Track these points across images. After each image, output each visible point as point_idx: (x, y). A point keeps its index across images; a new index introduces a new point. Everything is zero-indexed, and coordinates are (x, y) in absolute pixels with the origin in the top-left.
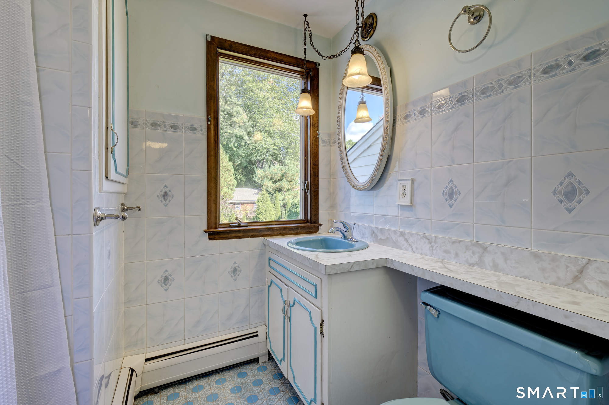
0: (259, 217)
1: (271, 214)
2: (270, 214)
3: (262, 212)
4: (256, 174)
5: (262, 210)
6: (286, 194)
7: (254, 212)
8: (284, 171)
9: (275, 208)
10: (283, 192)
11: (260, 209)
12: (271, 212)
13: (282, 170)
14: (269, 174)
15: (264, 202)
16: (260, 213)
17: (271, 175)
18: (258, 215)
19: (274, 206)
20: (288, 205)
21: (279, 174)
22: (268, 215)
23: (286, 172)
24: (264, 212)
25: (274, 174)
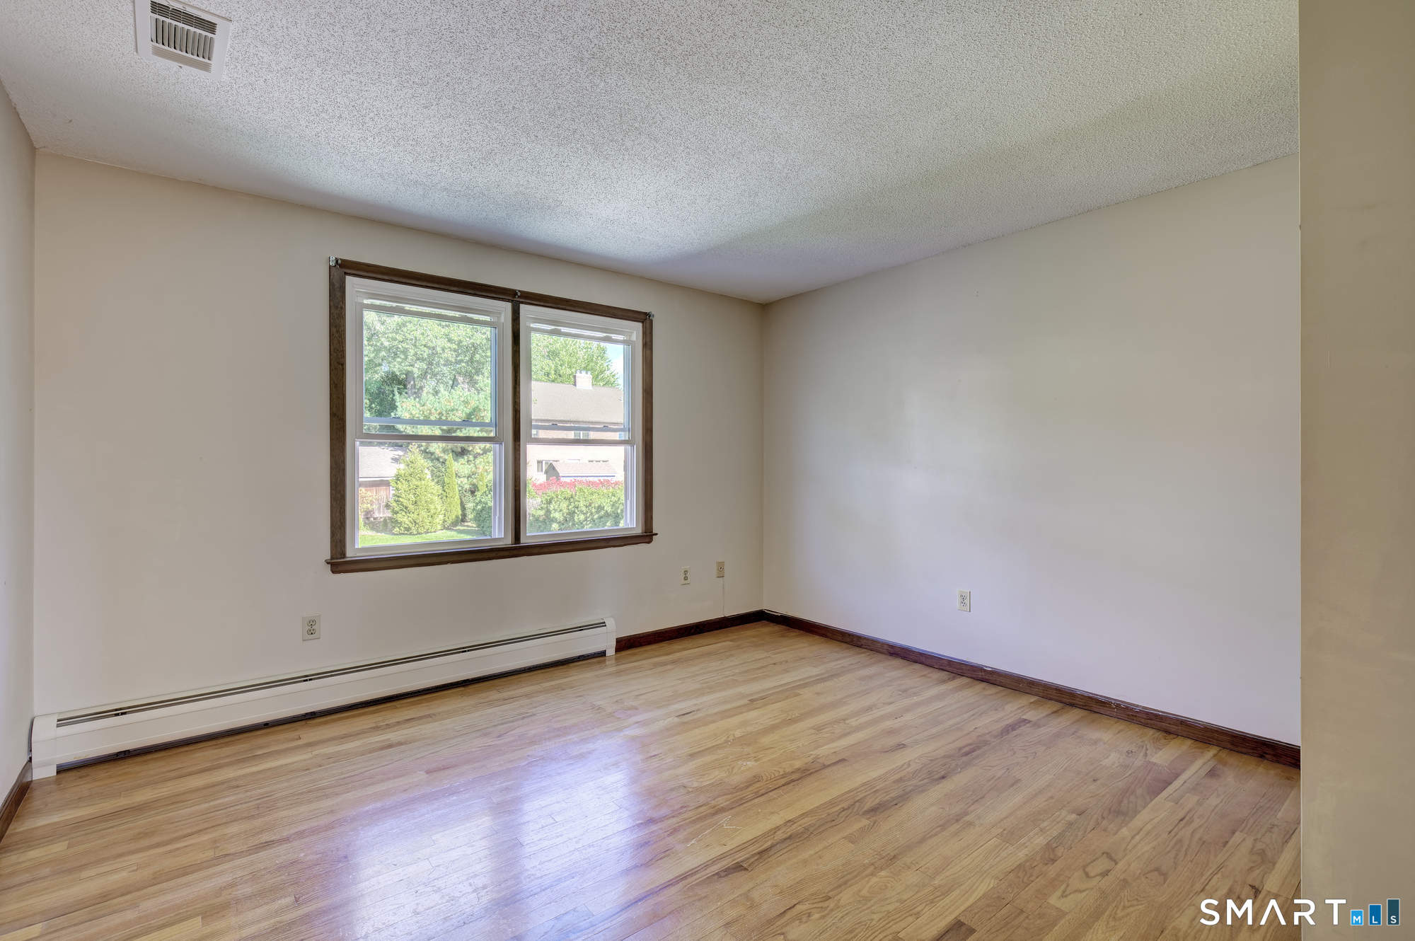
0: (399, 519)
1: (432, 512)
2: (428, 510)
3: (406, 508)
4: (399, 409)
5: (405, 502)
6: (478, 461)
7: (387, 506)
8: (473, 404)
9: (444, 497)
10: (471, 458)
11: (401, 499)
12: (432, 507)
13: (466, 403)
14: (433, 411)
15: (415, 482)
16: (401, 510)
17: (439, 414)
18: (396, 513)
19: (441, 491)
20: (480, 488)
21: (460, 412)
22: (424, 513)
23: (477, 407)
24: (411, 507)
25: (444, 412)
